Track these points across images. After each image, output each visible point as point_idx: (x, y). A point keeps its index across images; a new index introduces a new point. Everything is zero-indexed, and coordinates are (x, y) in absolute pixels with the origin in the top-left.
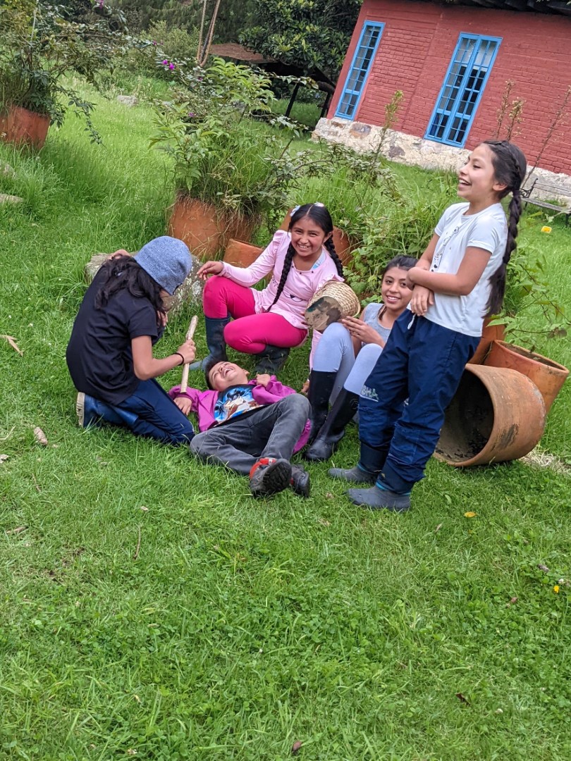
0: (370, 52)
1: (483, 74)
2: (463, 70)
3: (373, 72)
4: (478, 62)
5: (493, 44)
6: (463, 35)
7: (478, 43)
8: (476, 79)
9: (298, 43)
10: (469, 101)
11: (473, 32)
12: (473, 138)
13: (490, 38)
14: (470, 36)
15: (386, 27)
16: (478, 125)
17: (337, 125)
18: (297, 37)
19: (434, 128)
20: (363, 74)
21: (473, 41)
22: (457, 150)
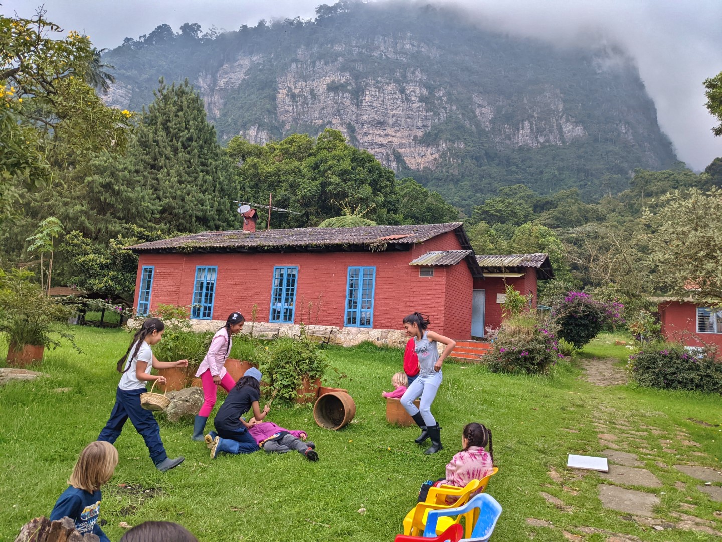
0: (149, 282)
1: (212, 284)
2: (202, 283)
3: (153, 290)
4: (208, 278)
5: (214, 269)
6: (198, 267)
7: (206, 270)
8: (210, 286)
9: (106, 281)
10: (209, 297)
11: (202, 265)
12: (215, 314)
13: (212, 267)
14: (202, 267)
15: (155, 268)
16: (216, 307)
18: (105, 279)
19: (194, 313)
20: (148, 293)
21: (204, 269)
22: (208, 321)
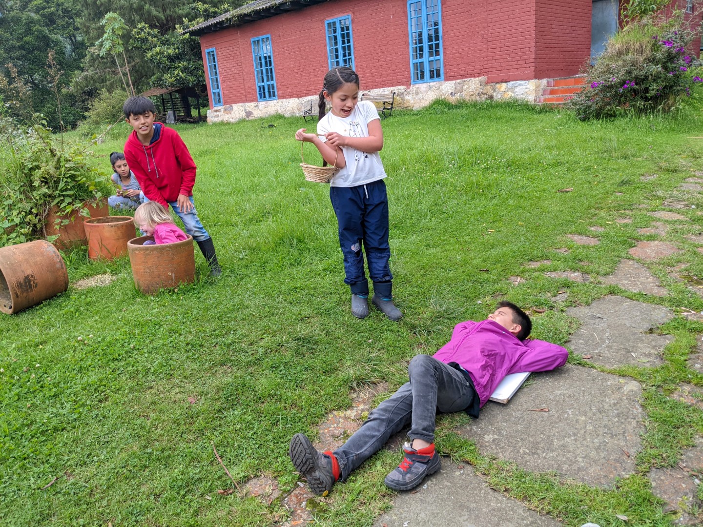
0: (215, 66)
1: (270, 57)
2: (260, 58)
3: (221, 76)
4: (265, 51)
5: (267, 38)
6: (253, 39)
7: (261, 41)
8: (268, 61)
9: (178, 75)
10: (270, 74)
11: (256, 36)
12: (279, 92)
13: (265, 36)
14: (255, 39)
15: (216, 49)
16: (279, 84)
17: (216, 111)
18: (176, 72)
19: (260, 94)
20: (217, 79)
21: (258, 41)
22: (275, 101)
